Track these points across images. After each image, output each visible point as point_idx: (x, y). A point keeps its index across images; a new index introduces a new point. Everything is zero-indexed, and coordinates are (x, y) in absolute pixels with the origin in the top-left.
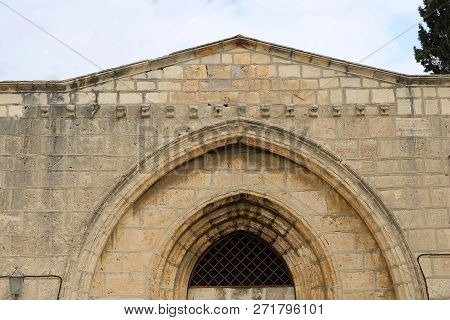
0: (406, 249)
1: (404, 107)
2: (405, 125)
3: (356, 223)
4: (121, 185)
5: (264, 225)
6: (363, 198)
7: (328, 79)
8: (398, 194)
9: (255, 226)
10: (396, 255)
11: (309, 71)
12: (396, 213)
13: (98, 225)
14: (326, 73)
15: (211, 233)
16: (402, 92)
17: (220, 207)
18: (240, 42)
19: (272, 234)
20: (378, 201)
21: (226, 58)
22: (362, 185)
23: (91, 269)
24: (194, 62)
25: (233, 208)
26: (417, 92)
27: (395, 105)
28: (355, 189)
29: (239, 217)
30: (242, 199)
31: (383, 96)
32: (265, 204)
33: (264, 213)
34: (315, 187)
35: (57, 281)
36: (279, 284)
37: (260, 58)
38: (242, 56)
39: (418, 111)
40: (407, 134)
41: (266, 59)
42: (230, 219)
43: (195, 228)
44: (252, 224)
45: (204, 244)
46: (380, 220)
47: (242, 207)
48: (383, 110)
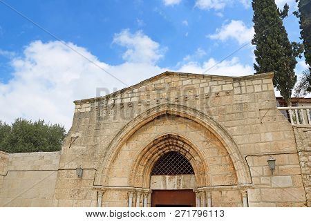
0: (239, 154)
1: (237, 91)
2: (238, 99)
3: (218, 144)
4: (120, 133)
5: (181, 148)
6: (219, 132)
7: (203, 84)
8: (235, 128)
9: (177, 149)
10: (235, 156)
11: (195, 81)
12: (234, 137)
13: (111, 149)
14: (202, 81)
15: (159, 152)
16: (236, 84)
17: (161, 141)
18: (167, 74)
19: (184, 151)
20: (225, 132)
21: (162, 81)
22: (218, 125)
23: (108, 167)
24: (150, 84)
25: (166, 141)
26: (243, 84)
27: (233, 90)
28: (215, 128)
29: (170, 145)
30: (169, 137)
31: (228, 87)
32: (178, 138)
33: (179, 142)
34: (199, 129)
35: (95, 171)
36: (189, 173)
37: (175, 79)
38: (168, 79)
39: (244, 91)
40: (239, 102)
41: (178, 79)
42: (166, 146)
43: (151, 150)
44: (176, 148)
45: (156, 157)
46: (227, 141)
47: (170, 140)
48: (228, 93)
